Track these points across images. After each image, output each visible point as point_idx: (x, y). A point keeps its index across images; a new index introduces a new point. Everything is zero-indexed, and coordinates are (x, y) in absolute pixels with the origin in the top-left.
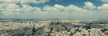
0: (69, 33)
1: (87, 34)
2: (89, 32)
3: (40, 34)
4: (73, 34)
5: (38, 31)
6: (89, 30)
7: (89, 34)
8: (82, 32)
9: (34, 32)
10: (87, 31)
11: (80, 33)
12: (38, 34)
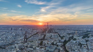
0: (63, 40)
1: (84, 43)
2: (87, 41)
3: (33, 42)
4: (67, 42)
5: (30, 39)
6: (86, 39)
7: (87, 44)
8: (77, 40)
9: (25, 40)
10: (84, 40)
11: (75, 42)
12: (30, 42)
